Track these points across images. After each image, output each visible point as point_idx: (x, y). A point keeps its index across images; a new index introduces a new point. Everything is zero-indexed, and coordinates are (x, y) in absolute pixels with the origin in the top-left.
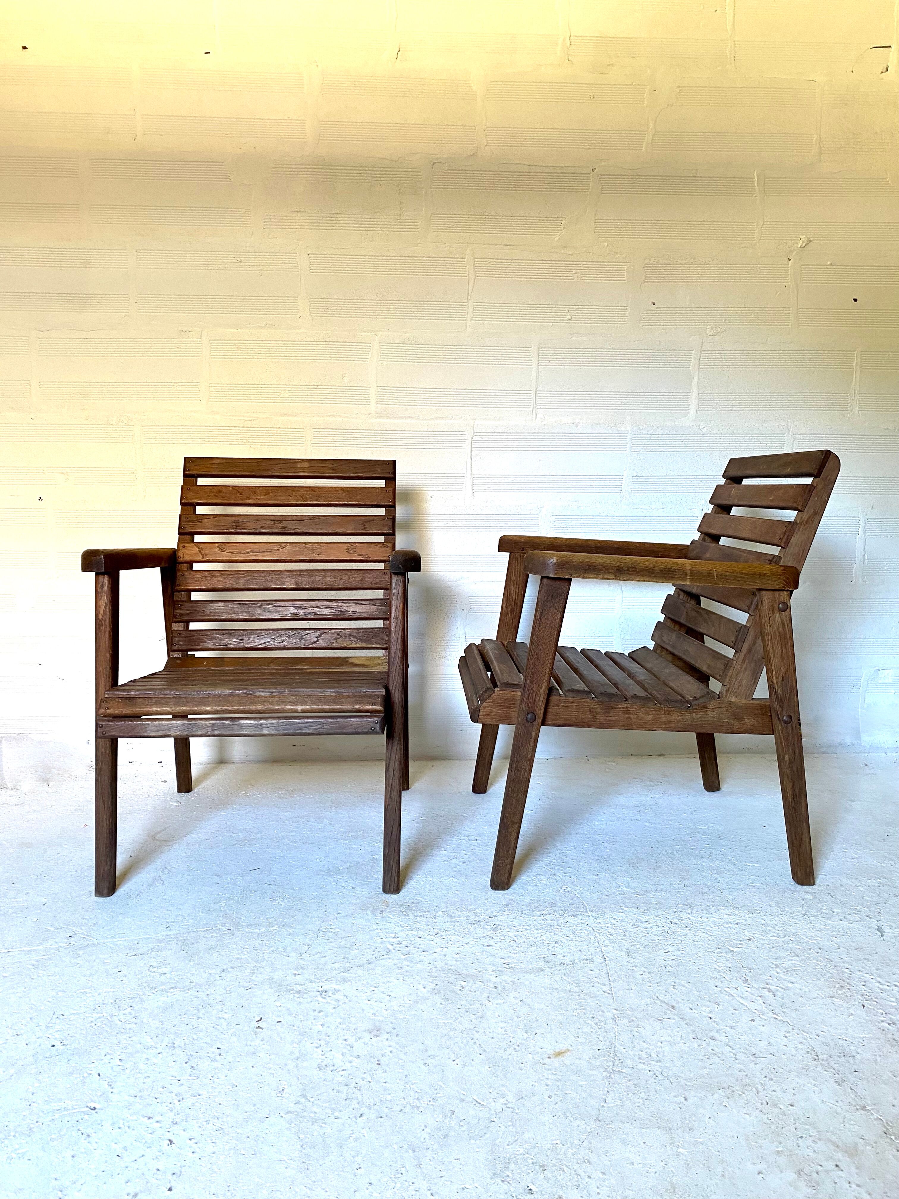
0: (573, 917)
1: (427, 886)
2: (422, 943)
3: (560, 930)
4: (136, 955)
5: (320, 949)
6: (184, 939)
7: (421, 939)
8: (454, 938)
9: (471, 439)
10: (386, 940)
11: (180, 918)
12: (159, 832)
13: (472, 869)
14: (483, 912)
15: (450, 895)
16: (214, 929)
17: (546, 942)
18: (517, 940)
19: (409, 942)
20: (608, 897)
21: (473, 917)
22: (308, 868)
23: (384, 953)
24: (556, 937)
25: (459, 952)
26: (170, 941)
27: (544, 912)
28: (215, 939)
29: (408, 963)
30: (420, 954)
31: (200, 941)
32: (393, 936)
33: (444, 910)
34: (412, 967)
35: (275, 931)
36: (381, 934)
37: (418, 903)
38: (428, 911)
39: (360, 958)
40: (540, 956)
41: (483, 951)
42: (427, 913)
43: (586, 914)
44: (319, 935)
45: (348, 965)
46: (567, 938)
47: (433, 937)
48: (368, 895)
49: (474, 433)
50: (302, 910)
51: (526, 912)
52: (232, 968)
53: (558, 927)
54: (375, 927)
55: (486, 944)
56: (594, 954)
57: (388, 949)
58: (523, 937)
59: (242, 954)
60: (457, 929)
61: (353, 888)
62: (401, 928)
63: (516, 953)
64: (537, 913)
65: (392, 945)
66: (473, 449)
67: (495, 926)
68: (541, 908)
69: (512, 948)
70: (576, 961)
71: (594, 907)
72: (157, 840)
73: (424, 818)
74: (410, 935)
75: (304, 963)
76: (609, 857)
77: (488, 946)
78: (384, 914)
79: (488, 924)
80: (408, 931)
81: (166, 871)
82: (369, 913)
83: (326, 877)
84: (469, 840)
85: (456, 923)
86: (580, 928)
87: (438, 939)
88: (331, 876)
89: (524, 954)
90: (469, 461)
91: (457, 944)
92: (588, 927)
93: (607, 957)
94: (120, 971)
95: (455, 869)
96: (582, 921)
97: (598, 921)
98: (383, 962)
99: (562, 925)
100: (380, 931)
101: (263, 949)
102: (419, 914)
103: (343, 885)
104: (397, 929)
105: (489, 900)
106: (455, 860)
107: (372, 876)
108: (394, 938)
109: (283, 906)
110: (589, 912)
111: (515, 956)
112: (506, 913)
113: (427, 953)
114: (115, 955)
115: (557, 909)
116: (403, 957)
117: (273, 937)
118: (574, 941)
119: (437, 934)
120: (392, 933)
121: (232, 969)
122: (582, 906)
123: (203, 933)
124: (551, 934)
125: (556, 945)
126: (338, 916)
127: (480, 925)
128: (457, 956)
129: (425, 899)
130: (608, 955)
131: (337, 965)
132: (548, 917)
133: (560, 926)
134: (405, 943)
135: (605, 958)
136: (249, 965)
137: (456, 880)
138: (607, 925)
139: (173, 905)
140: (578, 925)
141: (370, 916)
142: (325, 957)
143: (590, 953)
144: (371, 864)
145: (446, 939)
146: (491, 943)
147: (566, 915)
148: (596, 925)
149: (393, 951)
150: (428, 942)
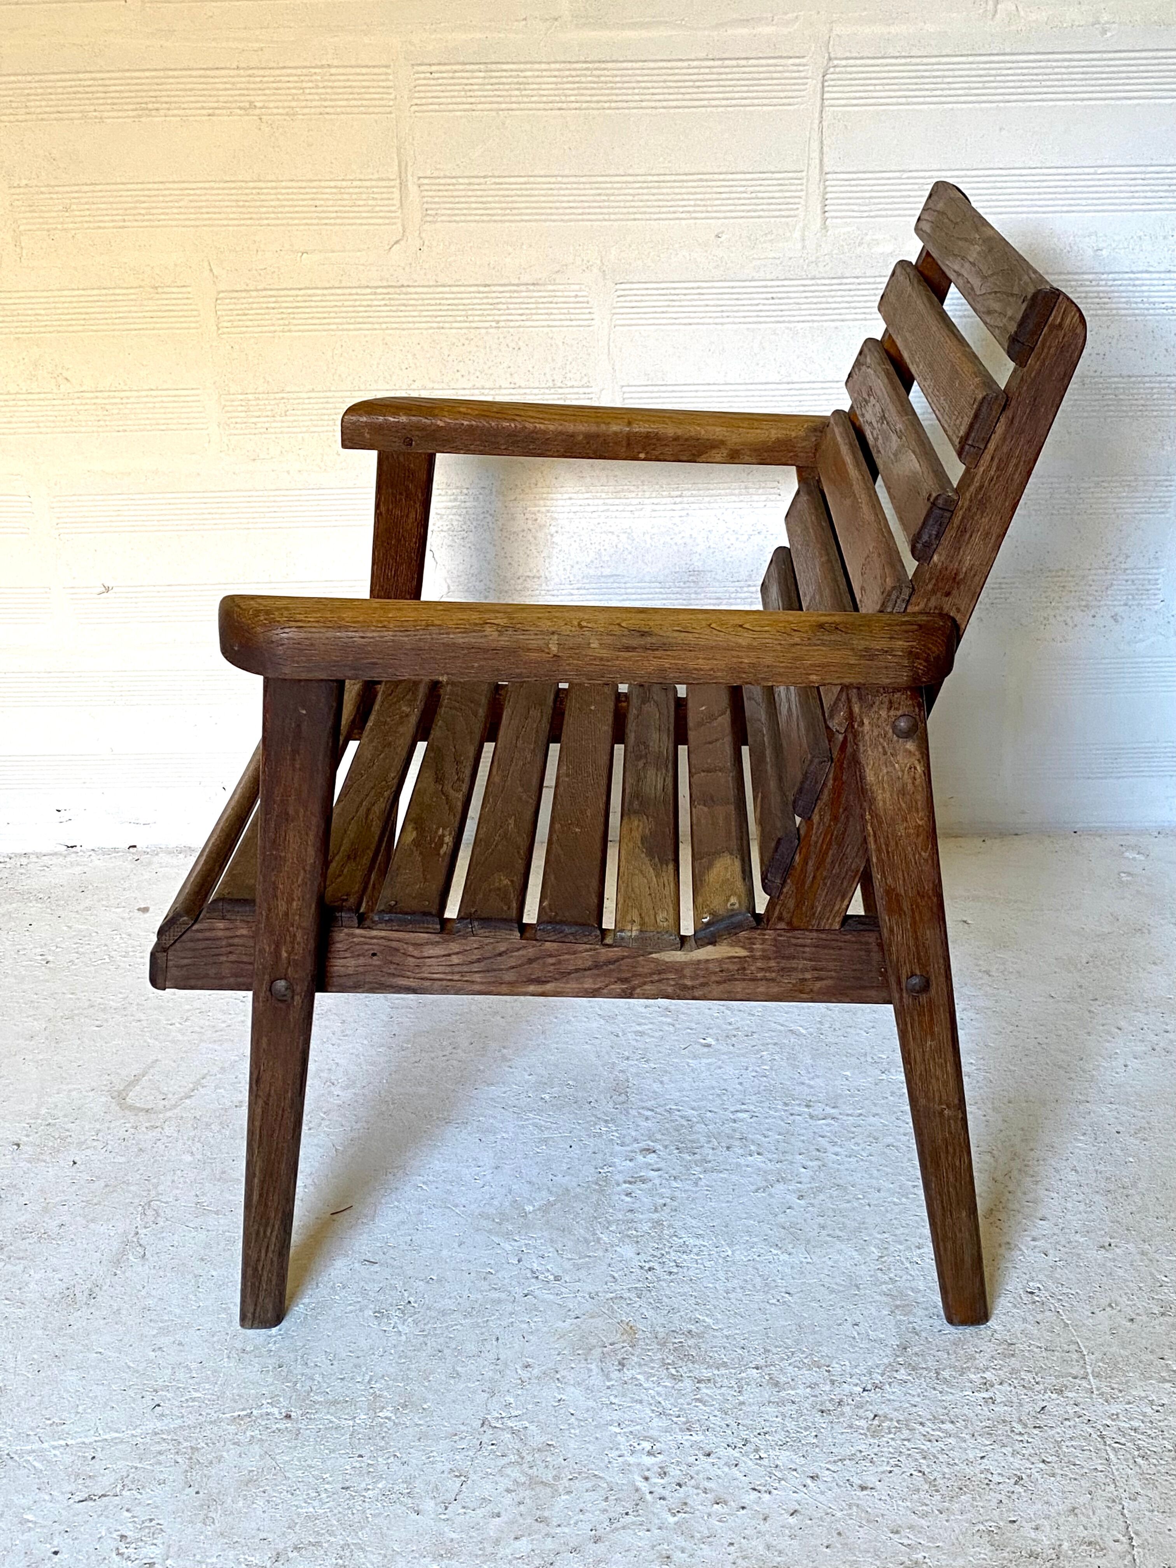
0: (1054, 1396)
1: (721, 1275)
2: (713, 1472)
3: (1026, 1437)
4: (89, 1498)
5: (487, 1489)
6: (192, 1448)
7: (710, 1460)
8: (784, 1457)
9: (820, 78)
10: (632, 1460)
11: (181, 1374)
12: (137, 1080)
13: (821, 1220)
14: (848, 1369)
15: (773, 1308)
16: (255, 1412)
17: (996, 1479)
18: (927, 1471)
19: (684, 1467)
20: (1134, 1326)
21: (827, 1388)
22: (456, 1206)
23: (629, 1506)
24: (1017, 1462)
25: (798, 1507)
26: (160, 1453)
27: (988, 1375)
28: (257, 1447)
29: (680, 1541)
30: (709, 1510)
31: (225, 1454)
32: (647, 1445)
33: (762, 1363)
34: (691, 1556)
35: (389, 1424)
36: (621, 1439)
37: (700, 1336)
38: (725, 1365)
39: (576, 1523)
40: (982, 1527)
41: (850, 1506)
42: (723, 1371)
43: (1084, 1383)
44: (485, 1439)
45: (549, 1544)
46: (1042, 1465)
47: (735, 1452)
48: (588, 1306)
49: (830, 59)
50: (446, 1351)
51: (945, 1374)
52: (296, 1548)
53: (1019, 1428)
54: (607, 1415)
55: (856, 1481)
56: (1105, 1524)
57: (637, 1490)
58: (942, 1458)
59: (316, 1503)
60: (791, 1425)
61: (557, 1278)
62: (664, 1422)
63: (925, 1515)
64: (972, 1376)
65: (647, 1479)
66: (826, 103)
67: (876, 1422)
68: (982, 1362)
69: (915, 1497)
70: (1066, 1545)
71: (1102, 1360)
72: (131, 1108)
73: (709, 1040)
74: (687, 1444)
75: (453, 1535)
76: (1134, 1185)
77: (863, 1488)
78: (628, 1374)
79: (861, 1412)
80: (681, 1430)
81: (150, 1218)
82: (593, 1367)
83: (496, 1240)
84: (811, 1117)
85: (790, 1409)
86: (1070, 1432)
87: (748, 1463)
88: (508, 1236)
89: (944, 1516)
90: (816, 136)
91: (795, 1479)
92: (1090, 1430)
93: (1137, 1534)
94: (56, 1553)
95: (781, 1219)
96: (1077, 1409)
97: (1114, 1408)
98: (626, 1537)
99: (1030, 1423)
100: (618, 1430)
101: (363, 1485)
102: (707, 1374)
103: (535, 1266)
104: (656, 1422)
105: (861, 1329)
106: (780, 1186)
107: (599, 1239)
108: (649, 1453)
109: (404, 1338)
110: (1090, 1377)
111: (923, 1522)
112: (902, 1374)
113: (726, 1509)
114: (47, 1497)
115: (1018, 1366)
116: (672, 1520)
117: (383, 1444)
118: (1059, 1478)
119: (746, 1442)
120: (645, 1438)
121: (295, 1554)
122: (1075, 1356)
123: (232, 1429)
124: (1003, 1450)
125: (1018, 1489)
126: (525, 1374)
127: (843, 1414)
128: (792, 1520)
129: (717, 1321)
130: (1139, 1528)
131: (523, 1546)
132: (1000, 1393)
133: (1025, 1426)
134: (675, 1472)
135: (1131, 1539)
136: (332, 1539)
137: (785, 1257)
138: (1136, 1424)
139: (164, 1331)
140: (1067, 1423)
141: (597, 1380)
142: (499, 1515)
143: (1095, 1520)
144: (594, 1198)
145: (765, 1462)
146: (871, 1481)
147: (1038, 1388)
148: (1109, 1422)
149: (649, 1497)
150: (726, 1469)
